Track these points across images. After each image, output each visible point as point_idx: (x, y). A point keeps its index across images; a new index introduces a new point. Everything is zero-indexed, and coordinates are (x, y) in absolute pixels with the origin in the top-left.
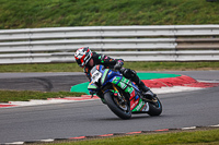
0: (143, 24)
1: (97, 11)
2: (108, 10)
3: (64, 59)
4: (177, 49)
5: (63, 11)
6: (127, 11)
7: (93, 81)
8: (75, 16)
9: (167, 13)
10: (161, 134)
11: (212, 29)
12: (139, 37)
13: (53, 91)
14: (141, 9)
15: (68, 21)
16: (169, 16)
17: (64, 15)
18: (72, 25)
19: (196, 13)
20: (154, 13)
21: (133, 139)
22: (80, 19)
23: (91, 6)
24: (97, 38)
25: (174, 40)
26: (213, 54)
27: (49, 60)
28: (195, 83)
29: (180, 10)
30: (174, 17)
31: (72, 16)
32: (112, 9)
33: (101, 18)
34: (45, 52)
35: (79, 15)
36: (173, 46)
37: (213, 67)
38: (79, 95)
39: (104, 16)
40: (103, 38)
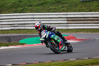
0: (52, 12)
1: (31, 6)
2: (36, 6)
3: (16, 28)
4: (67, 24)
5: (16, 6)
6: (45, 6)
7: (43, 37)
8: (21, 9)
9: (63, 7)
10: (60, 62)
11: (83, 14)
12: (50, 18)
13: (11, 43)
14: (51, 5)
15: (18, 11)
16: (63, 8)
17: (16, 8)
18: (20, 13)
19: (76, 7)
20: (57, 7)
21: (48, 64)
22: (24, 10)
23: (28, 4)
24: (31, 18)
25: (66, 19)
26: (83, 26)
27: (9, 28)
28: (76, 39)
29: (69, 6)
30: (66, 9)
31: (20, 9)
32: (38, 5)
33: (33, 9)
34: (7, 25)
35: (23, 8)
36: (66, 22)
37: (84, 32)
38: (23, 44)
39: (34, 8)
40: (34, 18)
